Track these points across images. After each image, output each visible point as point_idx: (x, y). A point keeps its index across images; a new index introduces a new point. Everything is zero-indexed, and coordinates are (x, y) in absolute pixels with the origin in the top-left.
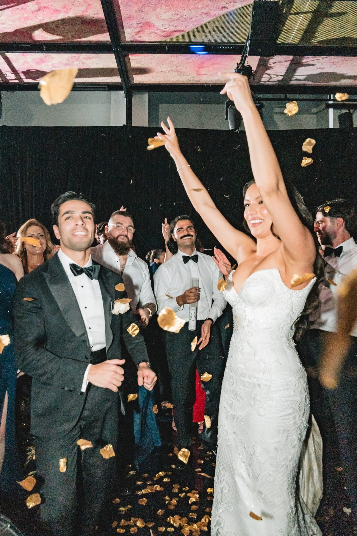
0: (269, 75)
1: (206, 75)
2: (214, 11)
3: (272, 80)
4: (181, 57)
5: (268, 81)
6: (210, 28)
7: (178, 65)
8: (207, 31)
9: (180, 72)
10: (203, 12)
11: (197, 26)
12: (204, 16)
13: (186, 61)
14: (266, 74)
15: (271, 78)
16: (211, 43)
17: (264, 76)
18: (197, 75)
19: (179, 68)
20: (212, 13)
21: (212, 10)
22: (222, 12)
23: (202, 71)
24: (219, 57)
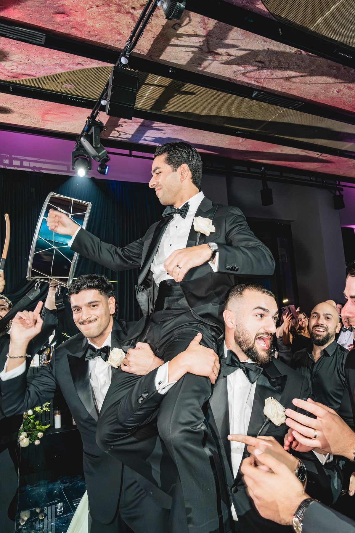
0: (118, 131)
1: (51, 121)
2: (69, 65)
3: (120, 136)
4: (27, 100)
5: (117, 137)
6: (63, 79)
7: (22, 107)
8: (59, 81)
9: (23, 114)
10: (57, 63)
11: (49, 75)
12: (58, 67)
13: (32, 105)
14: (115, 130)
15: (120, 135)
16: (61, 92)
17: (114, 132)
18: (42, 120)
19: (23, 110)
20: (67, 66)
21: (67, 63)
22: (77, 67)
23: (48, 117)
24: (68, 107)
